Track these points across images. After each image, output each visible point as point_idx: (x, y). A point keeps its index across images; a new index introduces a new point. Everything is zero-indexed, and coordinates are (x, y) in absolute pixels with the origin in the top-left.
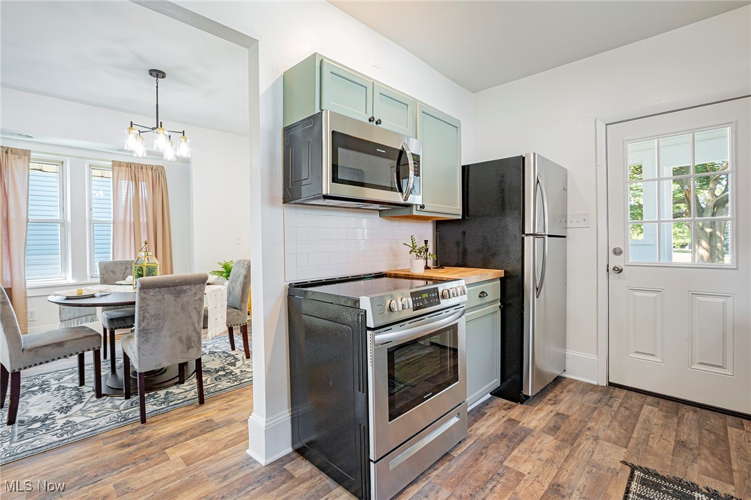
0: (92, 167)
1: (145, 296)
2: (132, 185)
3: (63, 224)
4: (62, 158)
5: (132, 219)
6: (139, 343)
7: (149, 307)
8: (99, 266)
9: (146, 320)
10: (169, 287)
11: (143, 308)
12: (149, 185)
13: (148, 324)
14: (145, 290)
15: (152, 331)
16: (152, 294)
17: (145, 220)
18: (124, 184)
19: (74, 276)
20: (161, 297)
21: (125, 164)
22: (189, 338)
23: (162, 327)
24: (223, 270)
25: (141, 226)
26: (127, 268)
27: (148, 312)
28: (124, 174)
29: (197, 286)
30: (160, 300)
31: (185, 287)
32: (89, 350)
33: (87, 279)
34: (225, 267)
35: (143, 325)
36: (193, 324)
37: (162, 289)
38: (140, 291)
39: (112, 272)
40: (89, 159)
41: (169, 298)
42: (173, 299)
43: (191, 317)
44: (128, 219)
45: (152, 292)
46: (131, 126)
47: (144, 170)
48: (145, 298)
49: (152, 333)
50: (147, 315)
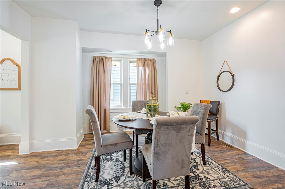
0: (130, 62)
1: (159, 130)
2: (143, 68)
3: (121, 85)
4: (120, 59)
5: (143, 82)
6: (154, 161)
7: (160, 138)
8: (132, 103)
9: (158, 147)
10: (173, 125)
11: (157, 139)
12: (150, 67)
13: (159, 150)
14: (159, 127)
15: (162, 154)
16: (163, 129)
17: (148, 83)
18: (140, 69)
19: (124, 105)
20: (169, 132)
21: (141, 59)
22: (183, 161)
23: (168, 152)
24: (181, 106)
25: (147, 85)
26: (142, 104)
27: (159, 141)
28: (141, 63)
29: (191, 125)
30: (167, 134)
31: (183, 126)
32: (128, 149)
33: (128, 107)
34: (183, 105)
35: (157, 149)
36: (186, 152)
37: (169, 126)
38: (156, 127)
39: (137, 106)
40: (130, 58)
41: (173, 133)
42: (175, 134)
43: (185, 147)
44: (142, 82)
45: (163, 128)
46: (147, 31)
47: (148, 61)
48: (159, 132)
49: (161, 155)
50: (159, 144)
